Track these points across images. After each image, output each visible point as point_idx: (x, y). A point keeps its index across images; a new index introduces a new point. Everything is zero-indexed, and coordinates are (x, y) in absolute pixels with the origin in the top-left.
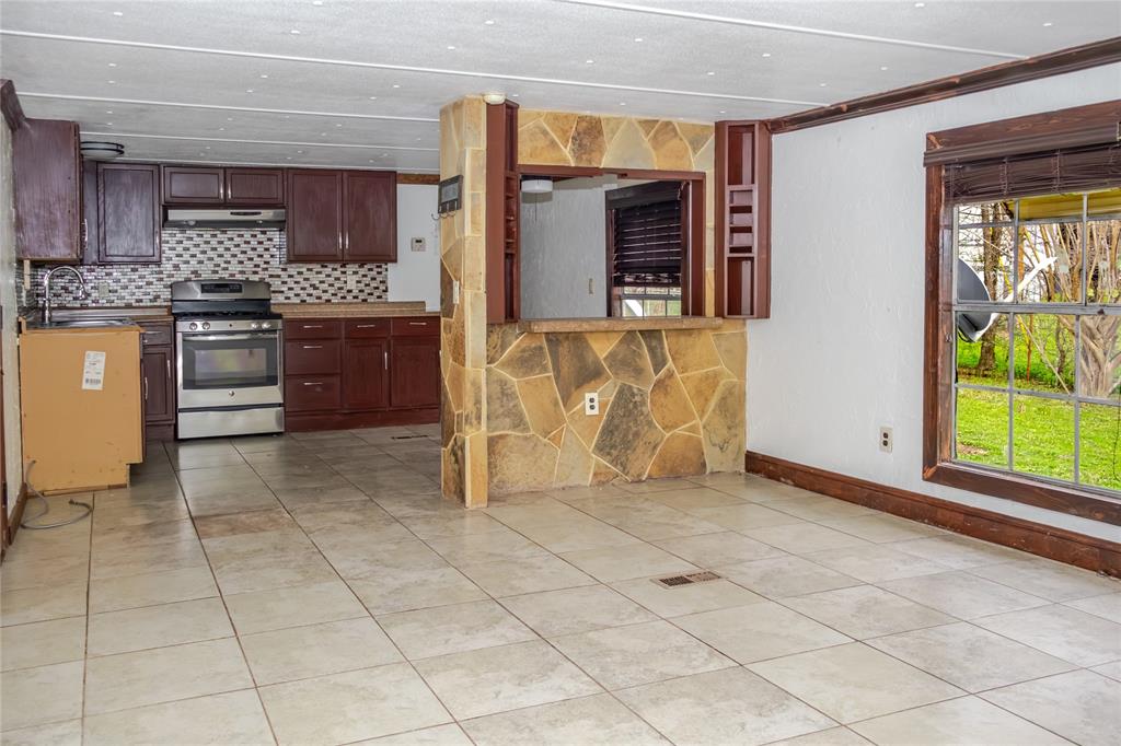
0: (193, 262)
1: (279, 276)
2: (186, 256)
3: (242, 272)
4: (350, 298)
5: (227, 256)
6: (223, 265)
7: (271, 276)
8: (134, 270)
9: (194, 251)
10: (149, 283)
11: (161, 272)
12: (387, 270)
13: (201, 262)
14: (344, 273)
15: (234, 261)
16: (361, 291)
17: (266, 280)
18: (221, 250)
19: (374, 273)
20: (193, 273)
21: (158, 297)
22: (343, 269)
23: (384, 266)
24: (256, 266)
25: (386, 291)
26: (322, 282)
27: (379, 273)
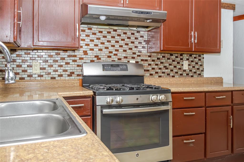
0: (96, 49)
1: (146, 60)
2: (92, 46)
3: (126, 57)
4: (185, 74)
5: (117, 46)
6: (115, 52)
7: (142, 60)
8: (58, 54)
9: (96, 42)
10: (67, 63)
11: (75, 56)
12: (203, 58)
13: (100, 50)
14: (181, 59)
15: (121, 50)
16: (191, 71)
17: (140, 63)
18: (113, 42)
19: (196, 60)
20: (96, 56)
21: (73, 73)
22: (181, 57)
23: (202, 56)
24: (134, 53)
25: (203, 71)
26: (170, 65)
27: (200, 60)
